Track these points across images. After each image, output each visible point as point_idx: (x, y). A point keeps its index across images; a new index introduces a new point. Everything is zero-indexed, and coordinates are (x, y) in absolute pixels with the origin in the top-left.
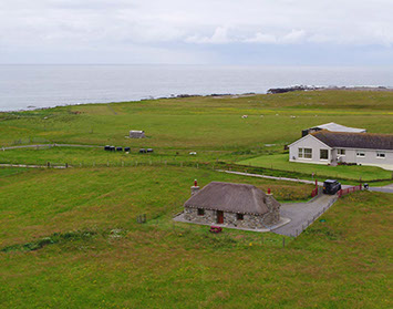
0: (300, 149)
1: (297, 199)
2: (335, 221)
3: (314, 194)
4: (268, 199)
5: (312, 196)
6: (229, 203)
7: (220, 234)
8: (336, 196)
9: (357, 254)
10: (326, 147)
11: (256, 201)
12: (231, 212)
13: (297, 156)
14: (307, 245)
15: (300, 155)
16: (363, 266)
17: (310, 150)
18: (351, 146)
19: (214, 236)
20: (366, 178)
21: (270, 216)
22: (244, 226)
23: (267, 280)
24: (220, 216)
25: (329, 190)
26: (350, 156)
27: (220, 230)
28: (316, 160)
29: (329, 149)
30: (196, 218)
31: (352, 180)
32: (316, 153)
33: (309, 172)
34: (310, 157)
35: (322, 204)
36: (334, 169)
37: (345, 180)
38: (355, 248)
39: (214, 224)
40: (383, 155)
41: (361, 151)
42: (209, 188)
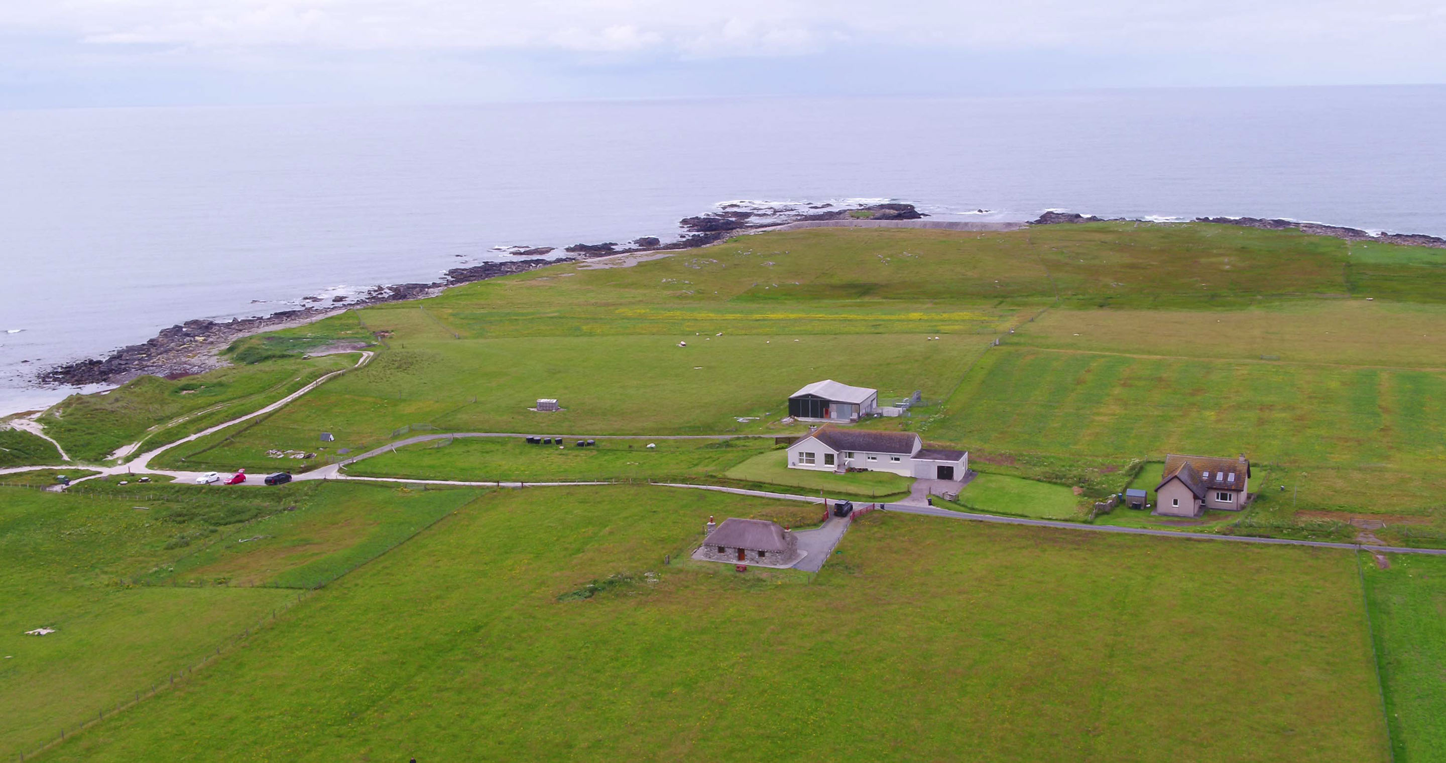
0: (801, 454)
1: (808, 525)
2: (852, 552)
3: (825, 519)
4: (787, 535)
5: (823, 520)
6: (749, 541)
7: (747, 573)
8: (846, 520)
9: (874, 587)
10: (831, 451)
11: (776, 538)
12: (752, 550)
13: (797, 461)
14: (830, 581)
15: (801, 461)
16: (880, 599)
17: (812, 455)
18: (862, 448)
19: (742, 575)
20: (881, 491)
21: (789, 551)
22: (765, 563)
23: (805, 615)
24: (741, 554)
25: (841, 511)
26: (860, 460)
27: (744, 569)
28: (820, 465)
29: (835, 453)
30: (716, 556)
31: (863, 496)
32: (820, 458)
33: (814, 485)
34: (813, 462)
35: (836, 530)
36: (843, 479)
37: (856, 495)
38: (872, 581)
39: (735, 562)
40: (897, 459)
41: (873, 454)
42: (727, 525)
